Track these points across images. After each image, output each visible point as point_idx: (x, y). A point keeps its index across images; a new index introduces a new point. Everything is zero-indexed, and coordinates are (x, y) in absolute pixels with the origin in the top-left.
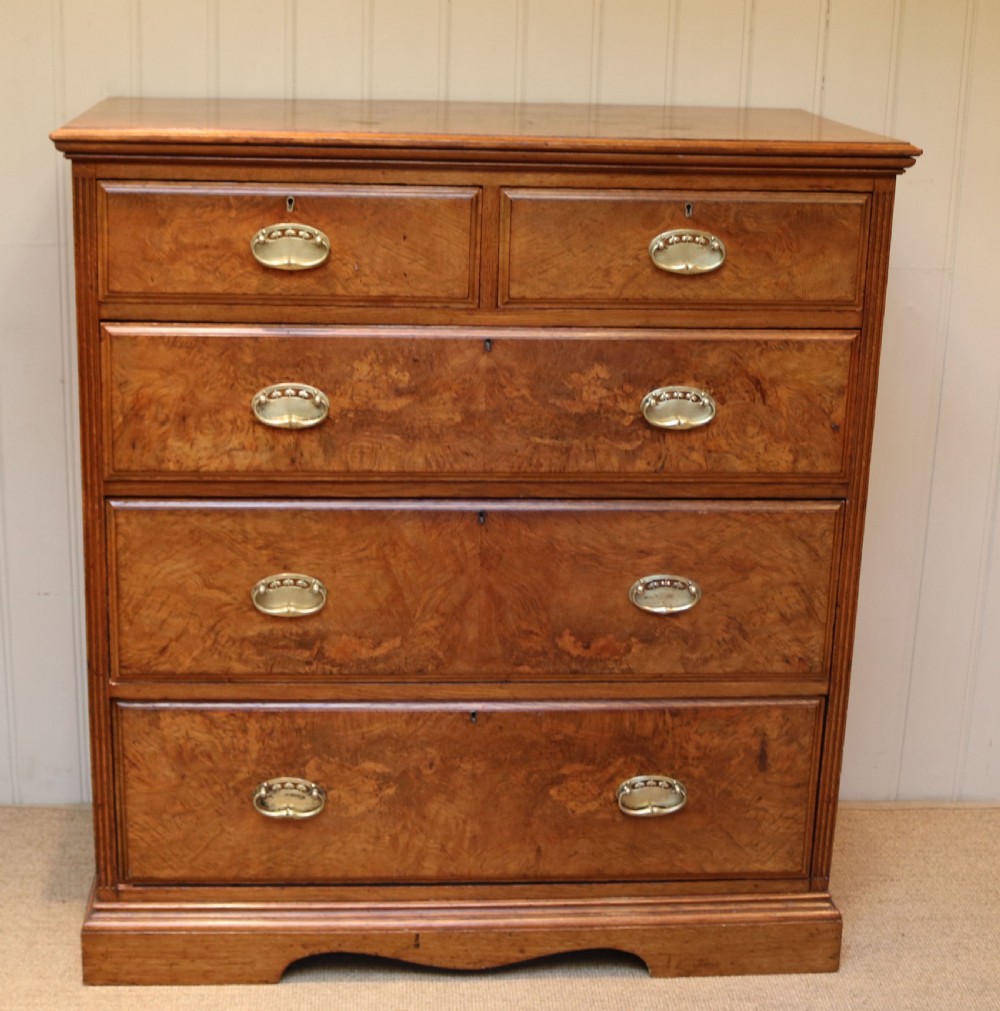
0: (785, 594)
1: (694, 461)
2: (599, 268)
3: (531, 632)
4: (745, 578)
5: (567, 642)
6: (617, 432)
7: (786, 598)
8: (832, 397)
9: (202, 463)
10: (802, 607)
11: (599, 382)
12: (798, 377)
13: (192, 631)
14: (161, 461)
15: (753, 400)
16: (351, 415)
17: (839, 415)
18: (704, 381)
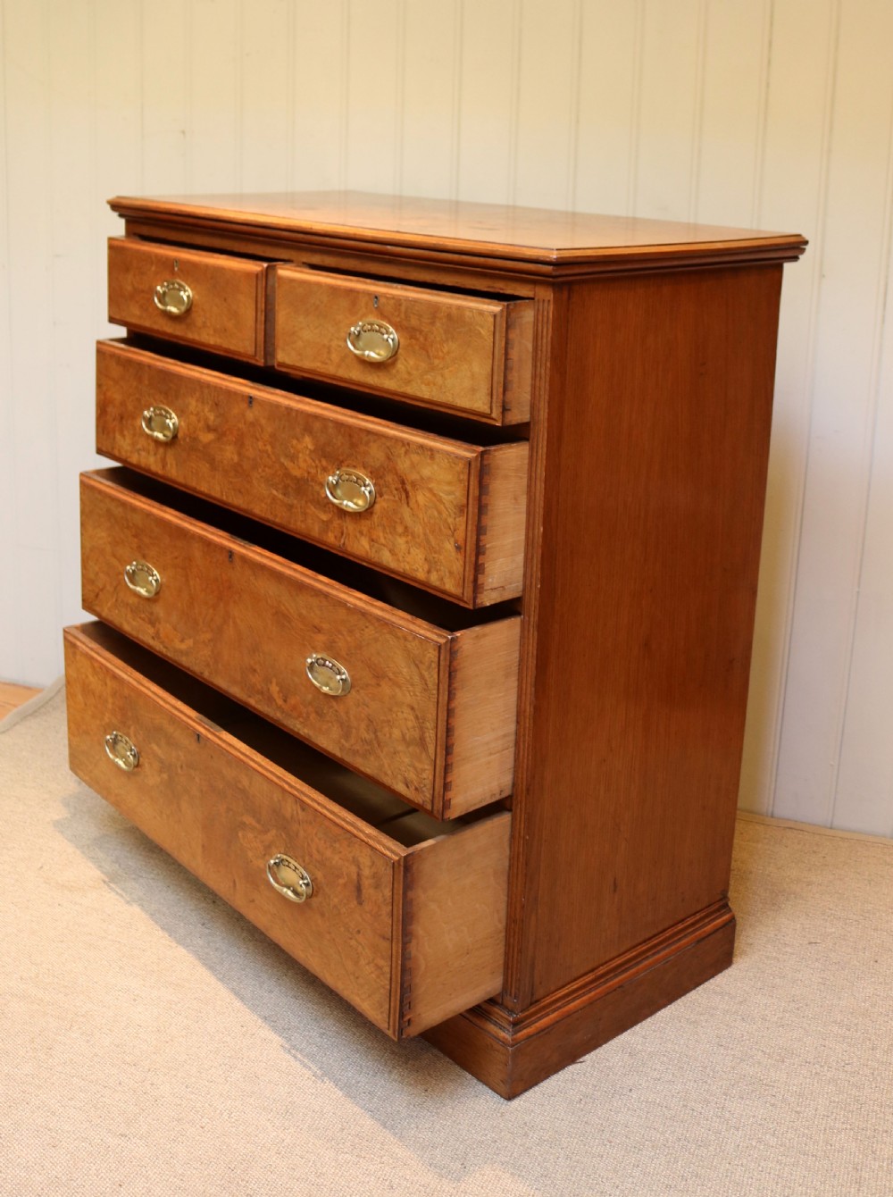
0: (405, 715)
1: (362, 546)
2: (324, 345)
3: (255, 671)
4: (378, 685)
5: (274, 689)
6: (318, 503)
7: (406, 719)
8: (455, 513)
9: (129, 454)
10: (416, 734)
11: (308, 452)
12: (431, 486)
13: (108, 587)
14: (113, 448)
15: (400, 499)
16: (188, 440)
17: (460, 534)
18: (369, 470)
